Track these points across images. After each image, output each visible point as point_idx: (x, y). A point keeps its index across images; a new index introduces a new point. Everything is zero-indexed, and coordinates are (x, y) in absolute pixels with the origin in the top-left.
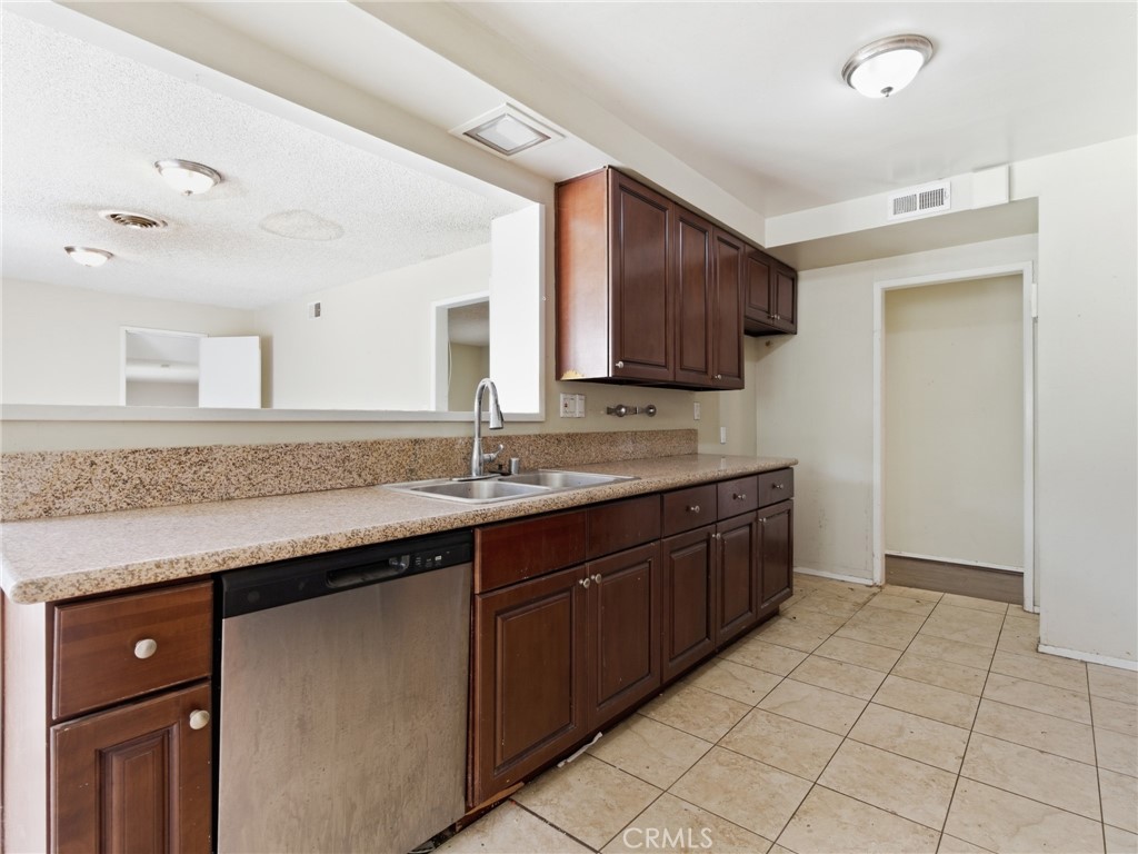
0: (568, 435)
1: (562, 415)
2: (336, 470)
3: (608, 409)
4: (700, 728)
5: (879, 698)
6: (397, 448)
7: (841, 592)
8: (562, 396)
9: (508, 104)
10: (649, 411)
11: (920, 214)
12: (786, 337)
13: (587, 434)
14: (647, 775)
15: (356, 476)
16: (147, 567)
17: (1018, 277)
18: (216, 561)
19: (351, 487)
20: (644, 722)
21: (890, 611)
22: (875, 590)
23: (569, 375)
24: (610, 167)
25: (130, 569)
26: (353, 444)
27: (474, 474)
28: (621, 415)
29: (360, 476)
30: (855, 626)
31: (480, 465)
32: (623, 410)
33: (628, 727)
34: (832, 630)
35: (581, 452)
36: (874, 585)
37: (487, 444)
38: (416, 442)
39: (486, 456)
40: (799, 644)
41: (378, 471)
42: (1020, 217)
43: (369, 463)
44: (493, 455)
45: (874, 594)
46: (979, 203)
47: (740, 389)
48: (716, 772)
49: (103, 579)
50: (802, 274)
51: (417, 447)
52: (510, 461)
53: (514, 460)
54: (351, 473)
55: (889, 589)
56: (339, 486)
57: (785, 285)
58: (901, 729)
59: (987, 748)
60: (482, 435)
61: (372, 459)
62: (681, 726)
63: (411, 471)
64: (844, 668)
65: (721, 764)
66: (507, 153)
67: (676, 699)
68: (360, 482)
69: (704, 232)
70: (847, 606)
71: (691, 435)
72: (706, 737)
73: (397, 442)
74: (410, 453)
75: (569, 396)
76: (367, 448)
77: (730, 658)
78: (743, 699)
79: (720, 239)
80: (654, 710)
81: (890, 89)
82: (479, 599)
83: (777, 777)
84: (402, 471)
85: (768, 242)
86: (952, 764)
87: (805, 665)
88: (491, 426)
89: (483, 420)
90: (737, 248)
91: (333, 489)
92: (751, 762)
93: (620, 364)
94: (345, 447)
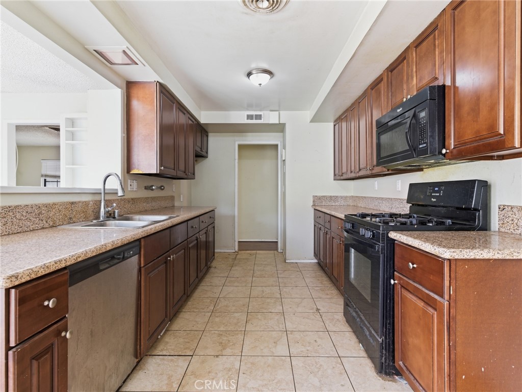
0: (132, 199)
1: (129, 190)
2: (35, 219)
3: (145, 187)
4: (204, 309)
5: (253, 285)
6: (64, 207)
7: (226, 256)
8: (129, 181)
9: (127, 47)
10: (161, 188)
11: (254, 121)
12: (203, 158)
13: (139, 198)
14: (195, 328)
15: (44, 222)
16: (52, 264)
17: (276, 146)
18: (74, 259)
19: (43, 228)
20: (182, 314)
21: (244, 259)
22: (237, 253)
23: (134, 171)
24: (158, 82)
25: (47, 265)
26: (44, 205)
27: (101, 218)
28: (152, 190)
29: (47, 222)
30: (236, 266)
31: (105, 214)
32: (154, 187)
33: (177, 317)
34: (230, 268)
35: (137, 206)
36: (236, 252)
37: (108, 203)
38: (72, 203)
39: (107, 210)
40: (222, 275)
41: (55, 219)
42: (280, 128)
43: (51, 215)
44: (110, 209)
45: (237, 255)
46: (271, 122)
47: (193, 179)
48: (217, 320)
49: (38, 271)
50: (210, 134)
51: (73, 206)
52: (114, 212)
53: (116, 211)
54: (42, 221)
55: (240, 252)
56: (36, 228)
57: (205, 138)
58: (263, 291)
59: (284, 290)
60: (105, 199)
61: (53, 213)
62: (197, 310)
63: (70, 218)
64: (239, 279)
65: (217, 317)
66: (112, 63)
67: (189, 303)
68: (47, 225)
69: (184, 114)
70: (230, 260)
71: (172, 198)
72: (208, 311)
73: (63, 204)
74: (70, 209)
75: (132, 181)
76: (49, 207)
77: (201, 285)
78: (214, 296)
79: (189, 118)
80: (183, 309)
81: (261, 84)
82: (143, 270)
83: (236, 315)
84: (66, 218)
85: (203, 121)
86: (279, 296)
87: (227, 281)
88: (119, 195)
89: (106, 192)
90: (193, 122)
91: (34, 230)
92: (226, 313)
93: (162, 168)
94: (39, 207)
